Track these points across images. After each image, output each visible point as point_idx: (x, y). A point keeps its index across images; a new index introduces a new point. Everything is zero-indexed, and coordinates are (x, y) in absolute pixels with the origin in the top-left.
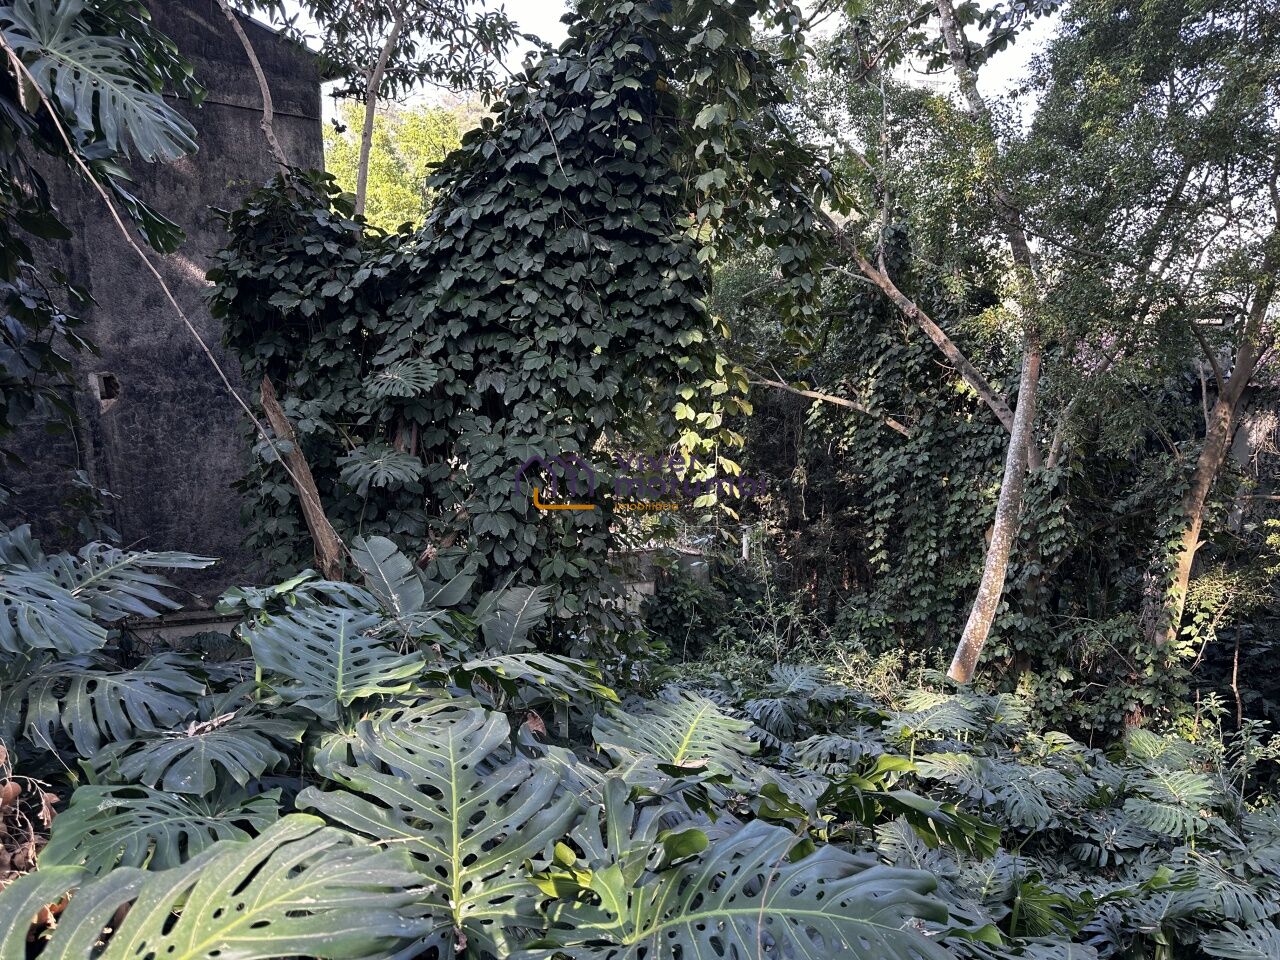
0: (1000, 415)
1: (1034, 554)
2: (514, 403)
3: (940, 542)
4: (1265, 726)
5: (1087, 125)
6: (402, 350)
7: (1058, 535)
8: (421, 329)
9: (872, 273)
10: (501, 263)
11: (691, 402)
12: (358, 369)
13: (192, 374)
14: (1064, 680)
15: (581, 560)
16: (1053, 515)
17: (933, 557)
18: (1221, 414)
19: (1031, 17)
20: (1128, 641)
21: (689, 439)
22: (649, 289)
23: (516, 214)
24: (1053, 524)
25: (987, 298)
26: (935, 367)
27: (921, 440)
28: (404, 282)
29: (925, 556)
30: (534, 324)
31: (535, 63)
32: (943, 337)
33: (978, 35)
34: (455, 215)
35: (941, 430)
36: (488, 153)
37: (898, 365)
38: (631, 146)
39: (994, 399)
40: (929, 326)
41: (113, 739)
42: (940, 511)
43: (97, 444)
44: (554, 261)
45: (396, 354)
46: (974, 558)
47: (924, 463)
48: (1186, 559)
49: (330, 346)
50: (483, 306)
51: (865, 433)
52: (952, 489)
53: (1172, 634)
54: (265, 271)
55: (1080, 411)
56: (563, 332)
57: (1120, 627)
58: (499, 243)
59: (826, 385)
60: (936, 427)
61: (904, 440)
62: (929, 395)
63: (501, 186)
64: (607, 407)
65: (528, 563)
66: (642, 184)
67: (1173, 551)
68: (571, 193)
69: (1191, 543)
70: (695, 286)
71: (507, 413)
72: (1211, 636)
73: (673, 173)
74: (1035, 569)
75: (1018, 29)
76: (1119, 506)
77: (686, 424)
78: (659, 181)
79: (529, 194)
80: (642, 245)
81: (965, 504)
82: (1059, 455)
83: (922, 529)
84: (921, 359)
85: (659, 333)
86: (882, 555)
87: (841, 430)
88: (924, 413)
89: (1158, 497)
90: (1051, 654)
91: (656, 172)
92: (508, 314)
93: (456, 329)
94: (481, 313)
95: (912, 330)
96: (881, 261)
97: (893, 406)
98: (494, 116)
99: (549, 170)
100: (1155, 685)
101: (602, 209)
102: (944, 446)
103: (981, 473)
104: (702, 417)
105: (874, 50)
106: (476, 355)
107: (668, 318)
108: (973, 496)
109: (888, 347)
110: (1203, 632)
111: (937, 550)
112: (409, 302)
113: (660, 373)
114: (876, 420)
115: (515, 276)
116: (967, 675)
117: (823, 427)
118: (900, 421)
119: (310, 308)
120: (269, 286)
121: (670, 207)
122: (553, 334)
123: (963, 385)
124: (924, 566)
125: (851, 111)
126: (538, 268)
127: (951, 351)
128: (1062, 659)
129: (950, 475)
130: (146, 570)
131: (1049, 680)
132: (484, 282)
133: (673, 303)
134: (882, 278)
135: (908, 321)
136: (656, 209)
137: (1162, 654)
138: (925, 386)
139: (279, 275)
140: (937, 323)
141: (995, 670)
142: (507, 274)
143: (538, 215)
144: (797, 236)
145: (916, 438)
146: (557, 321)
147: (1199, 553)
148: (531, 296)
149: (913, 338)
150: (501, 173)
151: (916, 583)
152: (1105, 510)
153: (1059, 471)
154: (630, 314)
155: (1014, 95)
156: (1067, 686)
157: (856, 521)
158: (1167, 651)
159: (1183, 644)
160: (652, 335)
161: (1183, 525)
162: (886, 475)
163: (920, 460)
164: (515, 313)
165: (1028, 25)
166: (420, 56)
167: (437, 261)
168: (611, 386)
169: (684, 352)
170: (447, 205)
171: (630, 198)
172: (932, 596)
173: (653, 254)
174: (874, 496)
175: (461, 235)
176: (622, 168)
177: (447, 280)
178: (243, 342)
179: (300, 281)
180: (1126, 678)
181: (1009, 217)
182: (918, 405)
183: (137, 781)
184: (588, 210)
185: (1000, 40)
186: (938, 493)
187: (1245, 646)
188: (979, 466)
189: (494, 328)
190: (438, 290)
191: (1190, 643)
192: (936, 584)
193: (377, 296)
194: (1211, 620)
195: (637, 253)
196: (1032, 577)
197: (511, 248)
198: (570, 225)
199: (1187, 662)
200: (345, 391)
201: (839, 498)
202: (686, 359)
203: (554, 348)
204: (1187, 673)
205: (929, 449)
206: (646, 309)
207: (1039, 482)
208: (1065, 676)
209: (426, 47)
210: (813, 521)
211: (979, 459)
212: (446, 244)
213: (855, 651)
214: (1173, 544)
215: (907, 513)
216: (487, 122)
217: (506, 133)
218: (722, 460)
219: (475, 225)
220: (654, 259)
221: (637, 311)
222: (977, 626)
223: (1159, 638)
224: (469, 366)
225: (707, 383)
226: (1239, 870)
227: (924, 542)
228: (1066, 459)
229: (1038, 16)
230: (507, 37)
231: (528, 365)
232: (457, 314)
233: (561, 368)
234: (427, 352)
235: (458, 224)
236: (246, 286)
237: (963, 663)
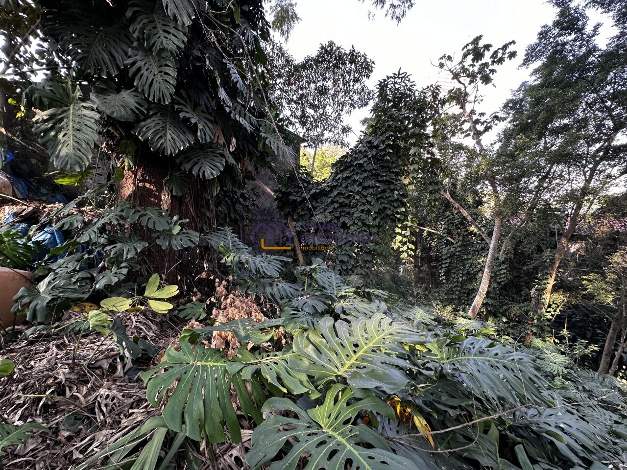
0: (485, 238)
1: (495, 281)
2: (350, 225)
3: (463, 275)
4: (586, 343)
5: (517, 153)
6: (321, 211)
7: (504, 276)
8: (327, 205)
9: (444, 194)
10: (350, 188)
11: (400, 228)
12: (309, 215)
13: (265, 215)
14: (504, 321)
15: (366, 270)
16: (502, 269)
17: (461, 279)
18: (563, 242)
19: (498, 122)
20: (528, 311)
21: (399, 238)
22: (390, 196)
23: (355, 176)
24: (502, 272)
25: (480, 203)
26: (463, 222)
27: (458, 244)
28: (323, 193)
29: (458, 279)
30: (357, 204)
31: (362, 138)
32: (467, 214)
33: (480, 128)
34: (339, 176)
35: (465, 242)
36: (349, 161)
37: (452, 222)
38: (389, 158)
39: (483, 233)
40: (462, 210)
41: (284, 298)
42: (463, 265)
43: (243, 231)
44: (365, 188)
45: (320, 211)
46: (474, 280)
47: (459, 251)
48: (550, 287)
49: (303, 210)
50: (344, 199)
51: (440, 241)
52: (468, 259)
53: (544, 310)
54: (289, 190)
55: (513, 238)
56: (365, 207)
57: (524, 306)
58: (350, 184)
59: (429, 226)
60: (463, 240)
61: (452, 244)
62: (461, 231)
63: (352, 169)
64: (376, 228)
65: (351, 269)
66: (390, 168)
67: (545, 284)
68: (370, 171)
69: (551, 282)
70: (404, 196)
71: (348, 228)
72: (558, 312)
73: (398, 166)
74: (495, 286)
75: (493, 126)
76: (525, 268)
77: (398, 233)
78: (395, 168)
79: (359, 171)
80: (389, 185)
81: (472, 264)
82: (504, 251)
83: (457, 271)
84: (459, 220)
85: (392, 208)
86: (443, 277)
87: (432, 240)
88: (459, 236)
89: (539, 266)
90: (500, 312)
91: (394, 165)
92: (350, 202)
93: (336, 205)
94: (343, 202)
95: (456, 212)
96: (447, 191)
97: (449, 233)
98: (350, 151)
99: (365, 165)
100: (538, 326)
101: (378, 175)
102: (465, 246)
103: (478, 255)
104: (404, 232)
105: (447, 133)
106: (340, 212)
107: (395, 204)
108: (475, 262)
109: (449, 216)
110: (555, 311)
111: (462, 277)
112: (324, 198)
113: (391, 219)
114: (444, 237)
115: (354, 192)
116: (474, 316)
117: (427, 238)
118: (452, 238)
119: (299, 199)
120: (290, 194)
121: (397, 174)
122: (362, 208)
123: (472, 228)
124: (458, 282)
125: (439, 150)
126: (360, 190)
127: (469, 218)
128: (504, 315)
129: (467, 255)
130: (277, 260)
131: (499, 320)
132: (345, 194)
133: (397, 200)
134: (448, 196)
135: (455, 208)
136: (394, 175)
137: (540, 316)
138: (459, 228)
139: (292, 191)
140: (465, 209)
141: (481, 316)
142: (351, 191)
143: (361, 176)
144: (434, 183)
145: (457, 243)
146: (364, 204)
147: (554, 286)
148: (358, 197)
149: (456, 214)
150: (352, 165)
151: (455, 287)
152: (520, 269)
153: (505, 256)
154: (384, 203)
155: (492, 144)
156: (505, 323)
157: (434, 267)
158: (542, 315)
159: (548, 314)
160: (390, 209)
161: (549, 276)
162: (447, 254)
163: (458, 250)
164: (353, 201)
165: (496, 124)
166: (326, 137)
167: (333, 188)
168: (377, 222)
169: (398, 213)
170: (336, 174)
171: (386, 172)
172: (460, 291)
173: (392, 187)
174: (442, 260)
175: (340, 181)
176: (386, 164)
177: (335, 193)
178: (280, 208)
179: (297, 192)
180: (526, 323)
181: (492, 179)
182: (457, 233)
183: (297, 307)
184: (375, 175)
185: (487, 129)
186: (463, 261)
187: (570, 317)
188: (477, 253)
189: (346, 205)
190: (333, 195)
191: (550, 314)
192: (461, 288)
193: (315, 197)
194: (558, 307)
195: (387, 186)
196: (494, 288)
197: (353, 184)
198: (370, 178)
199: (549, 320)
200: (306, 221)
201: (430, 260)
202: (399, 216)
203: (362, 211)
204: (549, 323)
205: (461, 247)
206: (389, 202)
207: (498, 259)
208: (505, 320)
209: (327, 134)
210: (422, 266)
211: (477, 251)
212: (335, 184)
213: (439, 304)
214: (545, 281)
215: (453, 265)
216: (347, 153)
217: (354, 155)
218: (408, 244)
219: (344, 179)
220: (392, 188)
221: (386, 202)
222: (478, 300)
223: (539, 311)
224: (339, 215)
225: (406, 223)
226: (581, 388)
227: (458, 275)
228: (507, 252)
229: (500, 121)
230: (349, 131)
231: (355, 216)
232: (337, 202)
233: (364, 216)
234: (328, 211)
235: (339, 179)
236: (283, 193)
237: (473, 311)
